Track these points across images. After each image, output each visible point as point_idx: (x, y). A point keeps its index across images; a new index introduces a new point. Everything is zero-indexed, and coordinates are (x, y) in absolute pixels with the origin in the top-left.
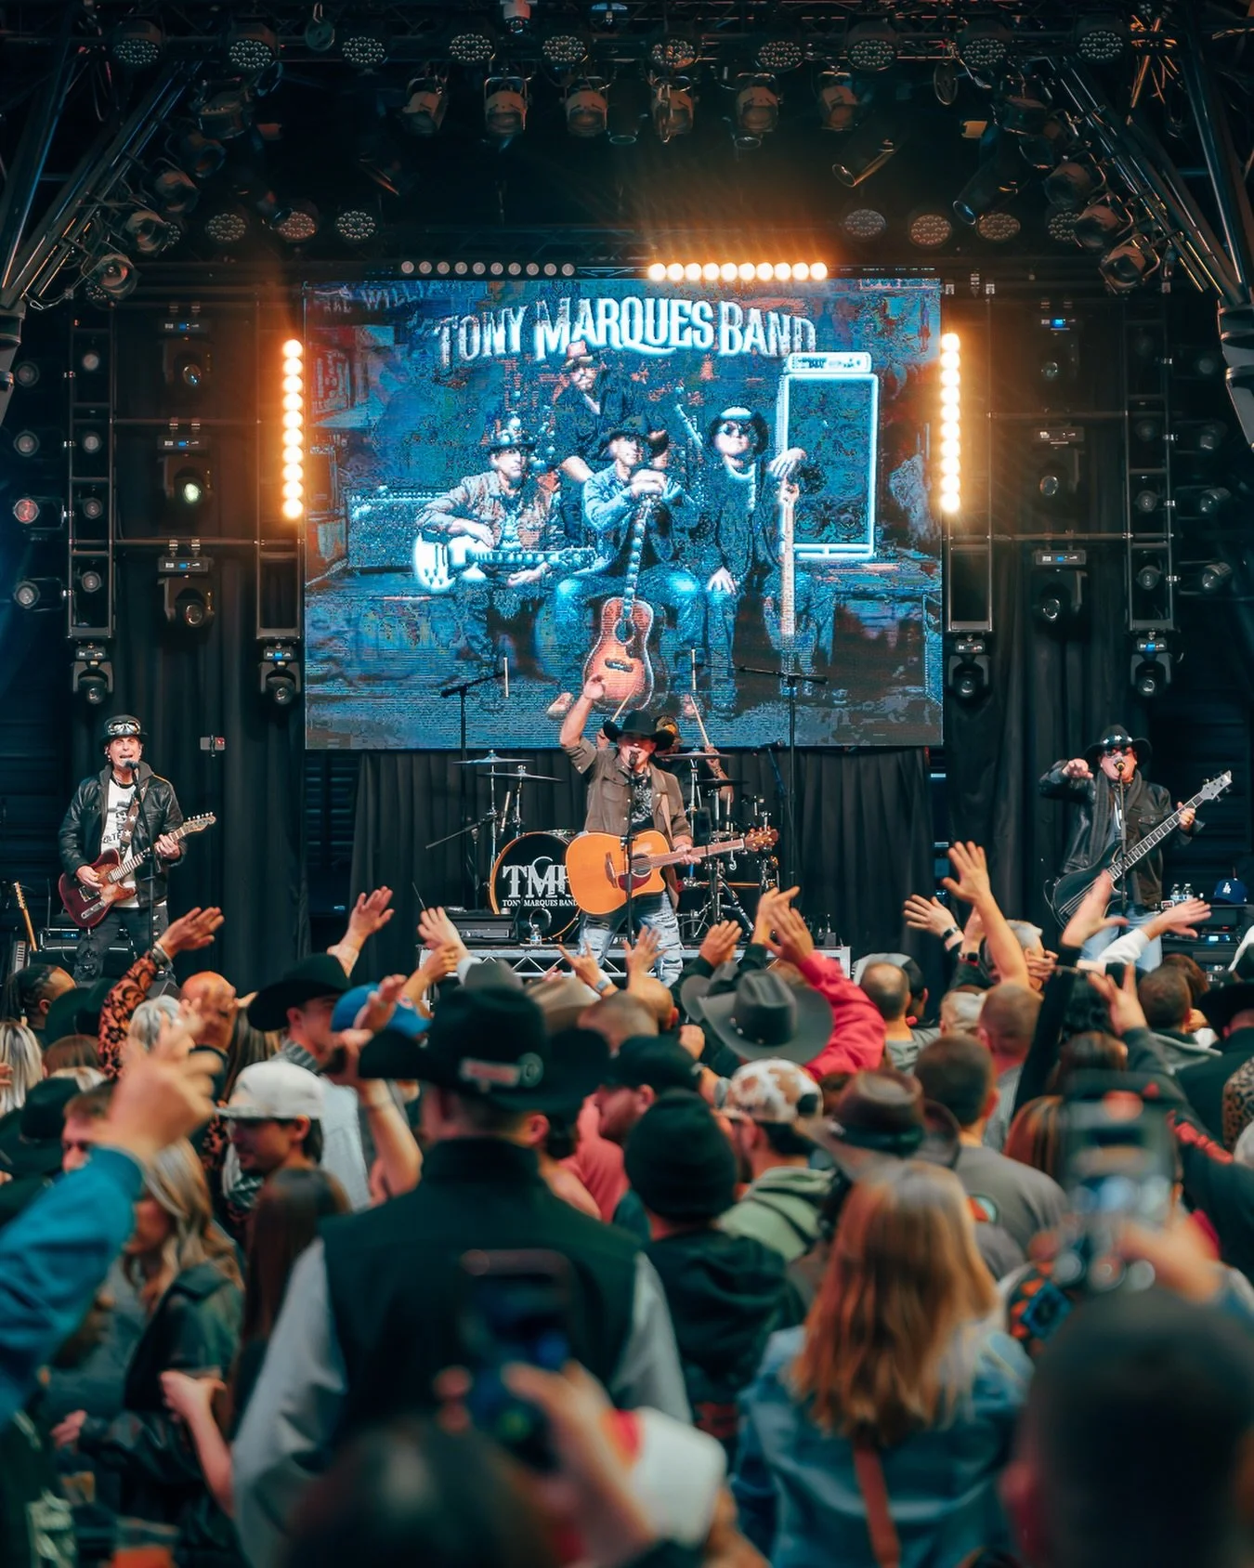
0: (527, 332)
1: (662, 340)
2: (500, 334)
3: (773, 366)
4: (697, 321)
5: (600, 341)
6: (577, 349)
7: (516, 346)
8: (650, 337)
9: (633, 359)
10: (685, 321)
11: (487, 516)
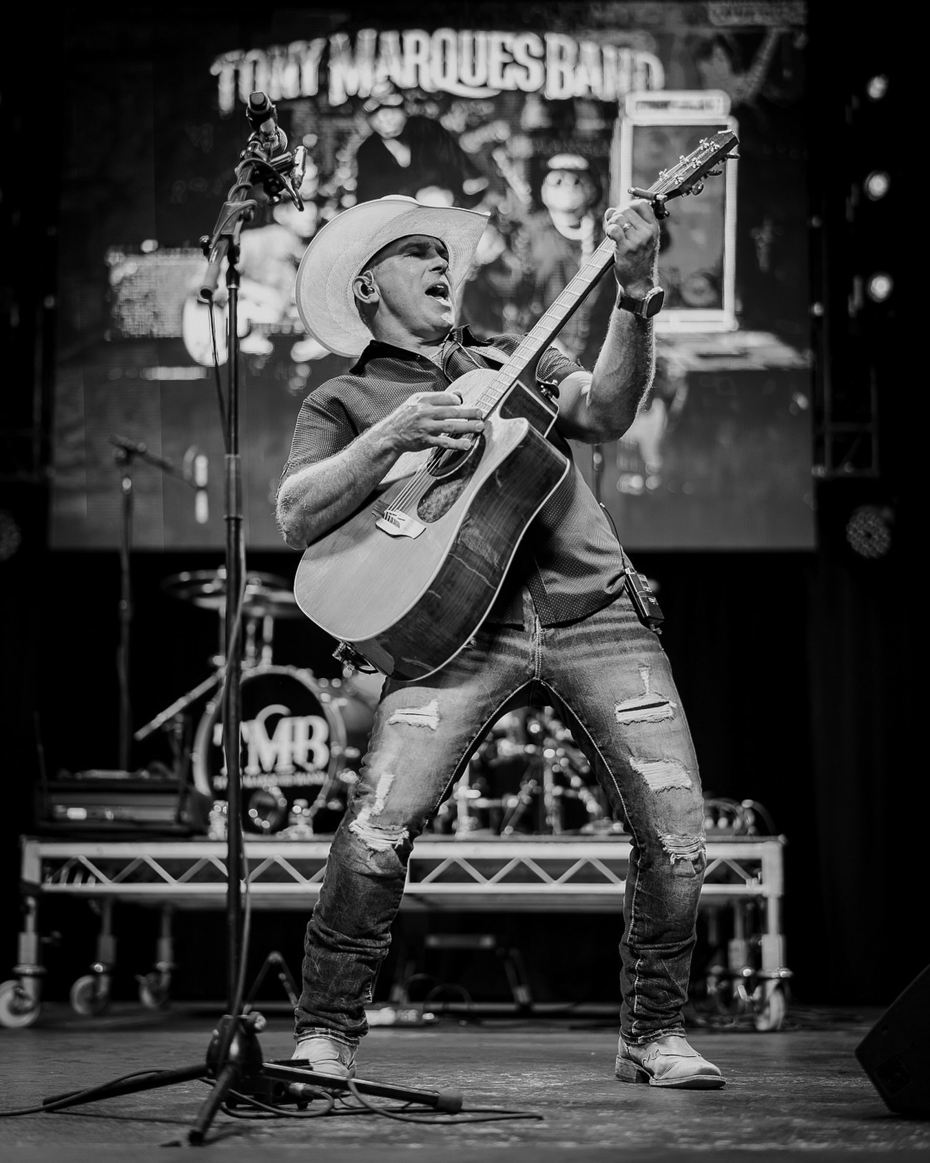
0: (323, 70)
1: (480, 79)
2: (291, 72)
3: (610, 110)
4: (521, 57)
5: (407, 80)
6: (381, 89)
7: (310, 88)
8: (466, 76)
9: (446, 100)
10: (507, 59)
11: (272, 277)
